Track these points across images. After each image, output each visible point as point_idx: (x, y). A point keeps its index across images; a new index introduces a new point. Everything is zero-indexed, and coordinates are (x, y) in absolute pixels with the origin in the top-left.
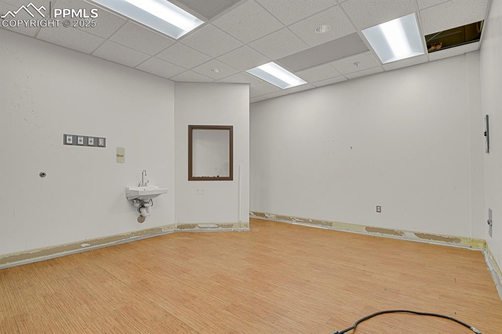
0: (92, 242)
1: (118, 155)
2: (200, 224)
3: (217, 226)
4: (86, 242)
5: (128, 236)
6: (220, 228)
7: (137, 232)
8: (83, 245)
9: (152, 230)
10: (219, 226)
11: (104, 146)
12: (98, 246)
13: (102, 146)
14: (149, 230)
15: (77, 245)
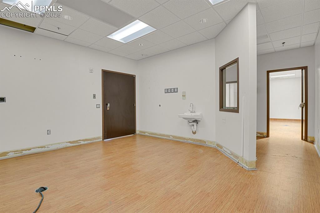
0: (174, 137)
1: (183, 96)
2: (224, 147)
3: (230, 153)
4: (172, 136)
5: (187, 139)
6: (232, 156)
7: (192, 139)
8: (171, 137)
9: (200, 140)
10: (232, 154)
11: (177, 92)
12: (175, 139)
13: (176, 92)
14: (198, 140)
15: (168, 136)
